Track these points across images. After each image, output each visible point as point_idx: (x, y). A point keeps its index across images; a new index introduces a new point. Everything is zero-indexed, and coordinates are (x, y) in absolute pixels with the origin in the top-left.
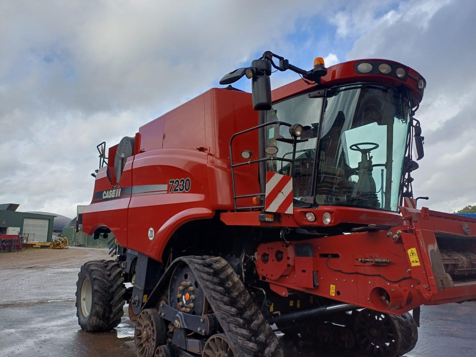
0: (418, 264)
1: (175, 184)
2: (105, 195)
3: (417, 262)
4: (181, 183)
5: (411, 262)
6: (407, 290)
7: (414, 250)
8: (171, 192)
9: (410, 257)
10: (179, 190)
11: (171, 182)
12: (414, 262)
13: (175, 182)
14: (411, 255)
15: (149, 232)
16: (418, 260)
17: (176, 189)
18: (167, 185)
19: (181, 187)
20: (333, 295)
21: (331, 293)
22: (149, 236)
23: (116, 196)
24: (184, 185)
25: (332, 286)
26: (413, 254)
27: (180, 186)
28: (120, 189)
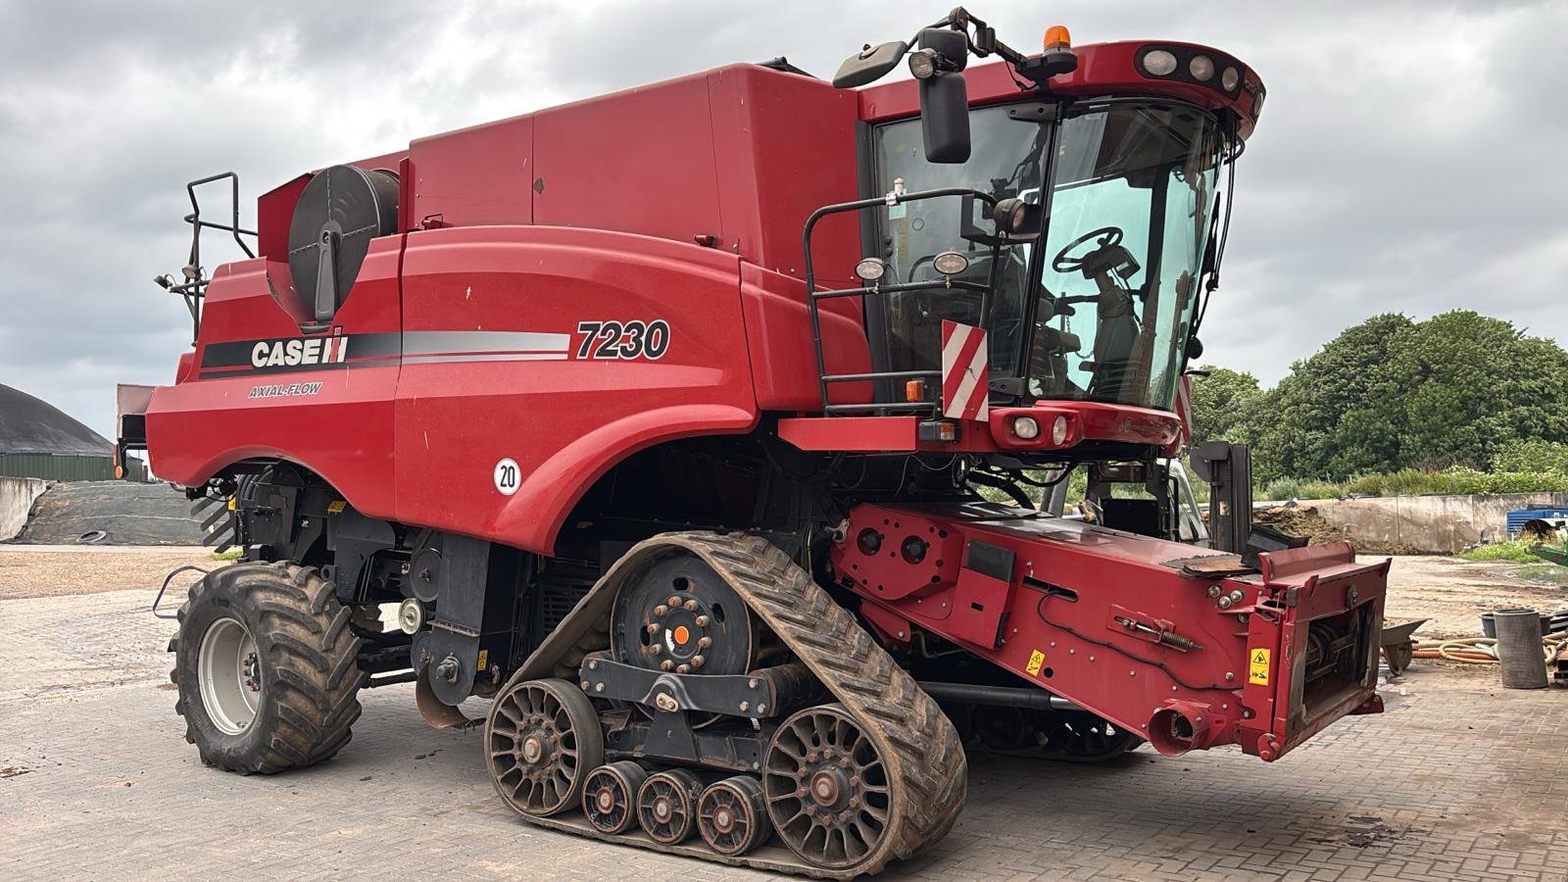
0: (1265, 682)
1: (602, 334)
2: (261, 355)
3: (1264, 677)
4: (626, 334)
5: (1251, 673)
6: (1222, 722)
7: (1266, 653)
8: (586, 358)
9: (1252, 663)
10: (619, 353)
11: (584, 327)
12: (1257, 675)
13: (601, 328)
14: (1257, 660)
15: (499, 474)
16: (1266, 674)
17: (610, 348)
18: (567, 337)
19: (627, 345)
20: (1035, 673)
21: (1029, 666)
22: (498, 484)
23: (325, 360)
24: (643, 339)
25: (1035, 653)
26: (1260, 659)
27: (626, 339)
28: (345, 340)
